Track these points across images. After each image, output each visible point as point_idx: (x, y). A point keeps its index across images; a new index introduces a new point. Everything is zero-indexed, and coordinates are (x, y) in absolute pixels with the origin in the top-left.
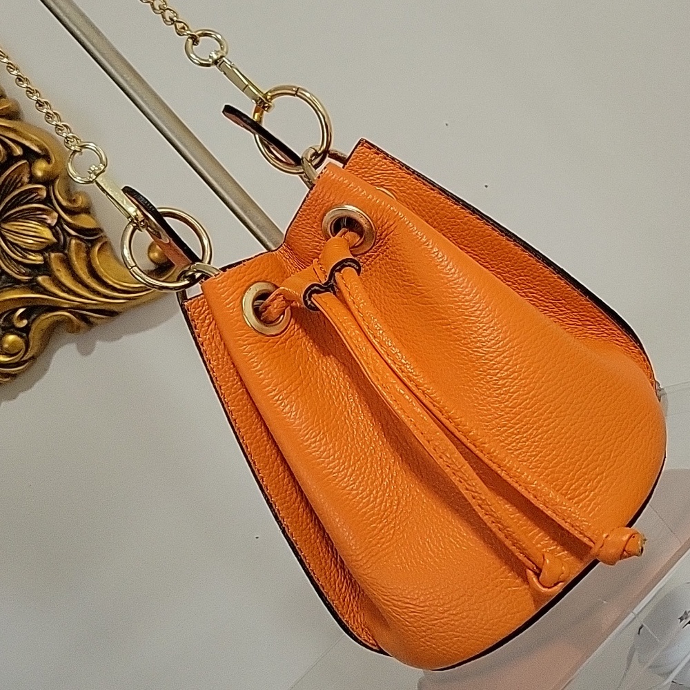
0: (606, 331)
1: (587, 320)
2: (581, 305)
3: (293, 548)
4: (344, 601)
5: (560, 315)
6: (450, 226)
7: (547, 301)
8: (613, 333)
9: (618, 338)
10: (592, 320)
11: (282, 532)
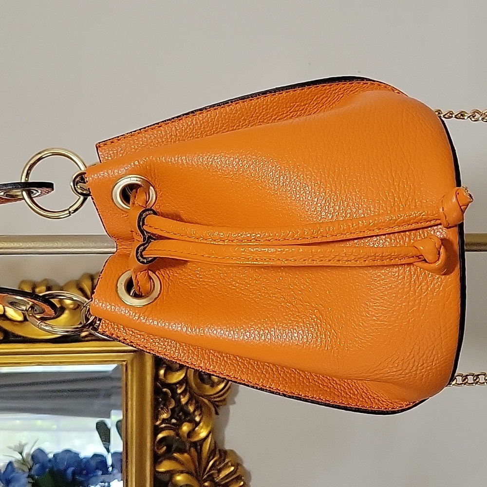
0: (340, 93)
1: (323, 98)
2: (308, 95)
3: (300, 399)
4: (363, 398)
5: (304, 113)
6: (190, 134)
7: (288, 113)
8: (345, 90)
9: (350, 90)
10: (324, 95)
11: (285, 396)
